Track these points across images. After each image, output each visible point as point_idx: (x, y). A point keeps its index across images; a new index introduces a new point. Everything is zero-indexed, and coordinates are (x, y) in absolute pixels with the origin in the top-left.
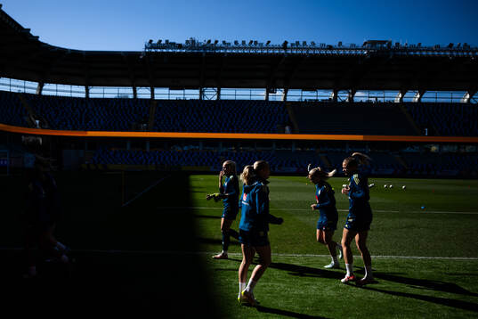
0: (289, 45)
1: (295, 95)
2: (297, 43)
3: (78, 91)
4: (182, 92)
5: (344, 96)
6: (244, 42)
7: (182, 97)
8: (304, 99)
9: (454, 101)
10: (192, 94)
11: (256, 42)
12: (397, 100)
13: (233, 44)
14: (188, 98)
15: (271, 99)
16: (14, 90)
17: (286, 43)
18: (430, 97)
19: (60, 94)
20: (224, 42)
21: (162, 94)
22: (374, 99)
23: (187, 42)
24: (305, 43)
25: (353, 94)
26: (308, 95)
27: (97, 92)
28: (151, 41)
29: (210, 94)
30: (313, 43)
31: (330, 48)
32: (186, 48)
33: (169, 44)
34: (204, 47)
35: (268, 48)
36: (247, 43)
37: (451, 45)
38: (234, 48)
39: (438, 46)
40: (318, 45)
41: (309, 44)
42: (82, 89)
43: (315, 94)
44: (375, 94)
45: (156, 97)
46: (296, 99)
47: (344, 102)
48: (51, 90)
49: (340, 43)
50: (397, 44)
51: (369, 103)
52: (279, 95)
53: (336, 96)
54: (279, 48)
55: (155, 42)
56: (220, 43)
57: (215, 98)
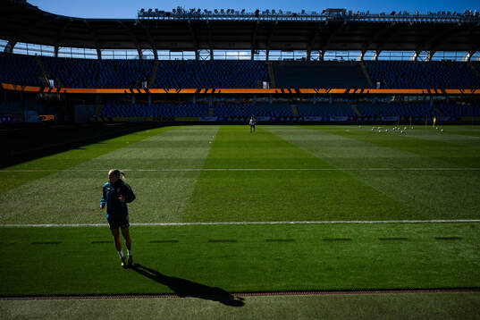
0: (260, 13)
1: (275, 55)
2: (267, 11)
3: (91, 54)
4: (181, 53)
5: (315, 56)
6: (222, 11)
7: (180, 58)
8: (283, 58)
9: (404, 59)
10: (189, 55)
11: (233, 11)
12: (359, 59)
13: (213, 12)
14: (186, 58)
15: (255, 58)
16: (32, 53)
17: (258, 11)
18: (385, 56)
19: (74, 56)
20: (205, 10)
21: (164, 55)
22: (339, 59)
23: (174, 10)
24: (273, 11)
25: (323, 54)
26: (287, 55)
27: (108, 54)
28: (143, 10)
29: (205, 55)
30: (281, 11)
31: (295, 15)
32: (173, 16)
33: (158, 13)
34: (190, 15)
35: (243, 16)
36: (225, 11)
37: (393, 13)
38: (215, 16)
39: (384, 14)
40: (284, 13)
41: (277, 12)
42: (94, 51)
43: (292, 54)
44: (340, 54)
45: (160, 58)
46: (276, 59)
47: (315, 61)
48: (65, 52)
49: (303, 11)
50: (350, 12)
51: (335, 61)
52: (261, 56)
53: (309, 56)
54: (252, 16)
55: (146, 10)
56: (202, 11)
57: (209, 58)
